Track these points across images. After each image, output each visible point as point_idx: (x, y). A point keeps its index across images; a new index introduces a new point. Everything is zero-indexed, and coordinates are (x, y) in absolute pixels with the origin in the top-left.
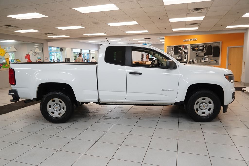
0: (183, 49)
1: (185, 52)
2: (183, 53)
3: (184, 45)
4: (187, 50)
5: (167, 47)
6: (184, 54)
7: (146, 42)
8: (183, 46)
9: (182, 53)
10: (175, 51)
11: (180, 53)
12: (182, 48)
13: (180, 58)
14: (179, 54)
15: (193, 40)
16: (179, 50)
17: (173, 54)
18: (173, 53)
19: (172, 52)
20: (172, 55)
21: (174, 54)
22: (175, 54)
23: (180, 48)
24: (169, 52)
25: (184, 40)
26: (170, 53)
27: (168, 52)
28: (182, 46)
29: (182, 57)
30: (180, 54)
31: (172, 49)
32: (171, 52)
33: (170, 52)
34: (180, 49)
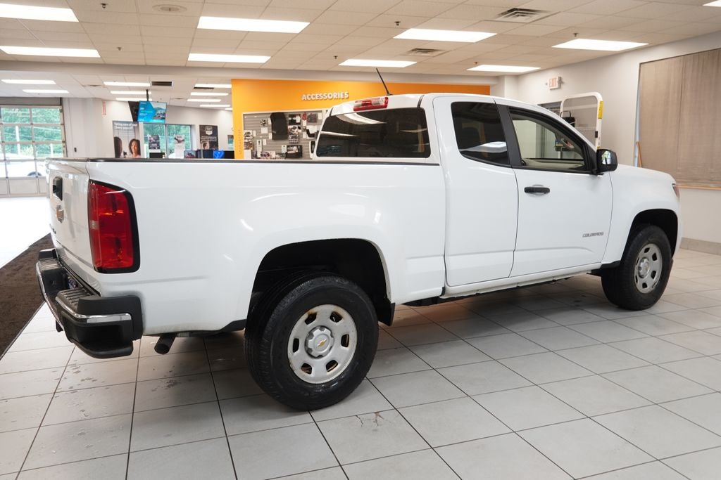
0: (304, 123)
1: (311, 132)
2: (305, 135)
3: (305, 112)
4: (316, 126)
5: (244, 115)
6: (308, 138)
7: (147, 95)
8: (304, 115)
9: (300, 135)
10: (274, 127)
11: (292, 134)
12: (298, 119)
13: (295, 149)
14: (290, 137)
15: (335, 97)
16: (290, 127)
17: (267, 138)
18: (267, 135)
19: (265, 130)
20: (265, 141)
21: (270, 136)
22: (275, 138)
23: (292, 120)
24: (253, 130)
25: (304, 97)
26: (255, 135)
27: (249, 133)
28: (300, 115)
29: (301, 146)
30: (295, 137)
31: (264, 124)
32: (258, 132)
33: (255, 132)
34: (293, 122)
